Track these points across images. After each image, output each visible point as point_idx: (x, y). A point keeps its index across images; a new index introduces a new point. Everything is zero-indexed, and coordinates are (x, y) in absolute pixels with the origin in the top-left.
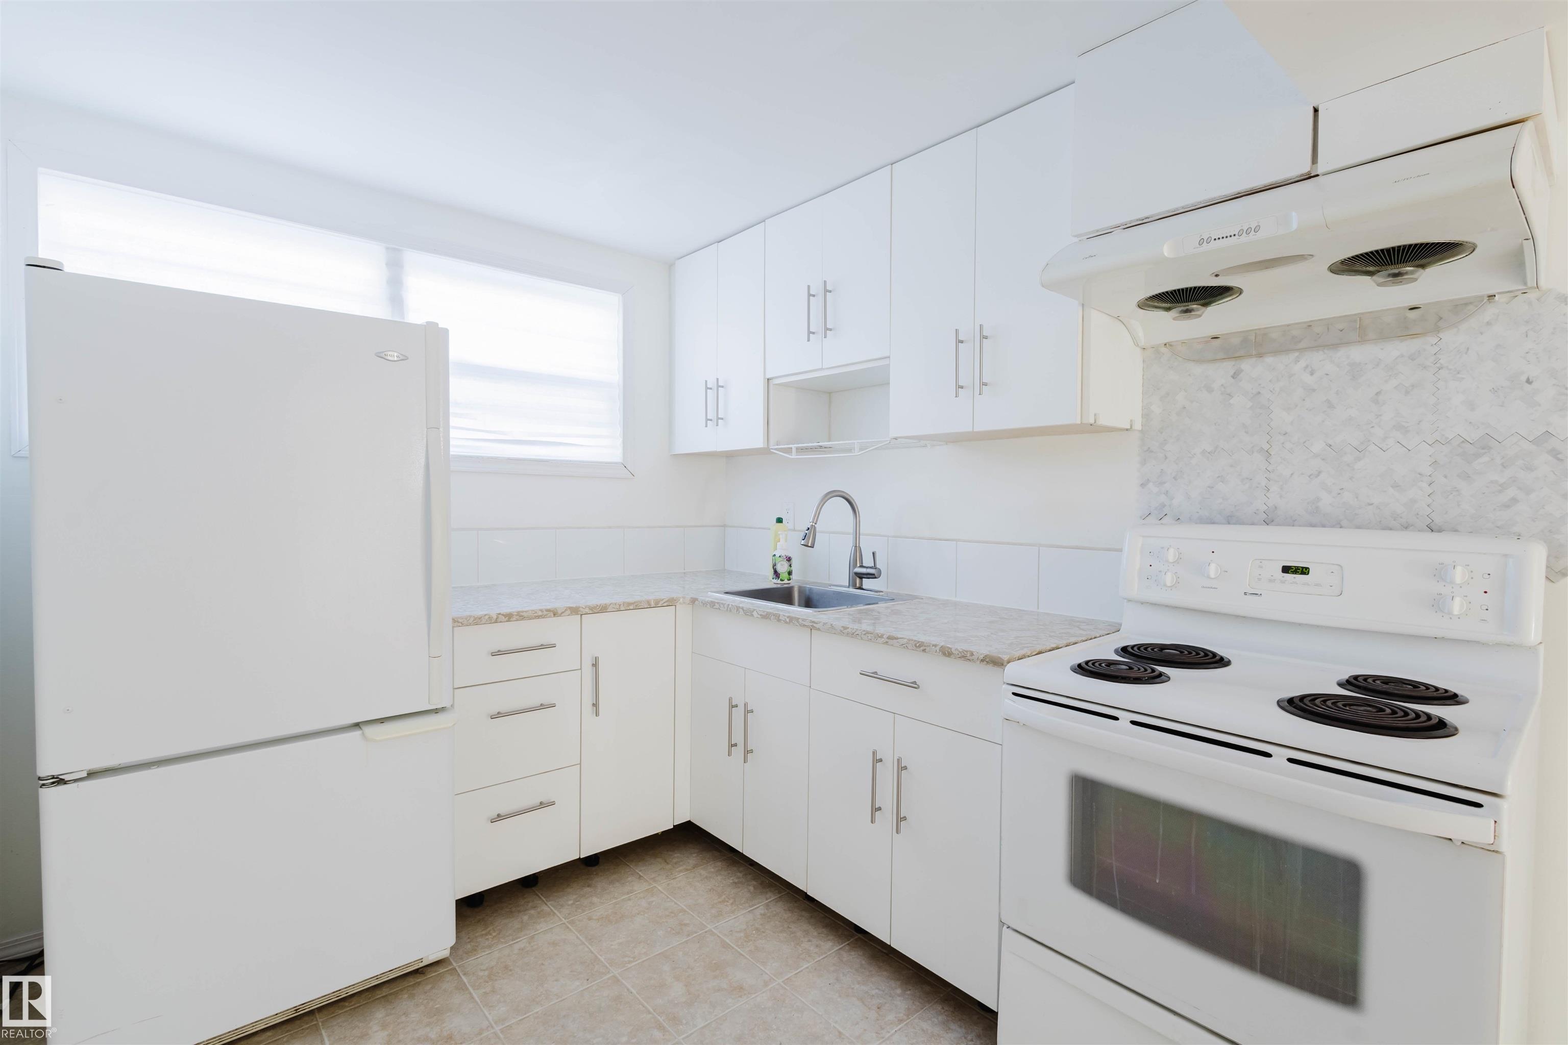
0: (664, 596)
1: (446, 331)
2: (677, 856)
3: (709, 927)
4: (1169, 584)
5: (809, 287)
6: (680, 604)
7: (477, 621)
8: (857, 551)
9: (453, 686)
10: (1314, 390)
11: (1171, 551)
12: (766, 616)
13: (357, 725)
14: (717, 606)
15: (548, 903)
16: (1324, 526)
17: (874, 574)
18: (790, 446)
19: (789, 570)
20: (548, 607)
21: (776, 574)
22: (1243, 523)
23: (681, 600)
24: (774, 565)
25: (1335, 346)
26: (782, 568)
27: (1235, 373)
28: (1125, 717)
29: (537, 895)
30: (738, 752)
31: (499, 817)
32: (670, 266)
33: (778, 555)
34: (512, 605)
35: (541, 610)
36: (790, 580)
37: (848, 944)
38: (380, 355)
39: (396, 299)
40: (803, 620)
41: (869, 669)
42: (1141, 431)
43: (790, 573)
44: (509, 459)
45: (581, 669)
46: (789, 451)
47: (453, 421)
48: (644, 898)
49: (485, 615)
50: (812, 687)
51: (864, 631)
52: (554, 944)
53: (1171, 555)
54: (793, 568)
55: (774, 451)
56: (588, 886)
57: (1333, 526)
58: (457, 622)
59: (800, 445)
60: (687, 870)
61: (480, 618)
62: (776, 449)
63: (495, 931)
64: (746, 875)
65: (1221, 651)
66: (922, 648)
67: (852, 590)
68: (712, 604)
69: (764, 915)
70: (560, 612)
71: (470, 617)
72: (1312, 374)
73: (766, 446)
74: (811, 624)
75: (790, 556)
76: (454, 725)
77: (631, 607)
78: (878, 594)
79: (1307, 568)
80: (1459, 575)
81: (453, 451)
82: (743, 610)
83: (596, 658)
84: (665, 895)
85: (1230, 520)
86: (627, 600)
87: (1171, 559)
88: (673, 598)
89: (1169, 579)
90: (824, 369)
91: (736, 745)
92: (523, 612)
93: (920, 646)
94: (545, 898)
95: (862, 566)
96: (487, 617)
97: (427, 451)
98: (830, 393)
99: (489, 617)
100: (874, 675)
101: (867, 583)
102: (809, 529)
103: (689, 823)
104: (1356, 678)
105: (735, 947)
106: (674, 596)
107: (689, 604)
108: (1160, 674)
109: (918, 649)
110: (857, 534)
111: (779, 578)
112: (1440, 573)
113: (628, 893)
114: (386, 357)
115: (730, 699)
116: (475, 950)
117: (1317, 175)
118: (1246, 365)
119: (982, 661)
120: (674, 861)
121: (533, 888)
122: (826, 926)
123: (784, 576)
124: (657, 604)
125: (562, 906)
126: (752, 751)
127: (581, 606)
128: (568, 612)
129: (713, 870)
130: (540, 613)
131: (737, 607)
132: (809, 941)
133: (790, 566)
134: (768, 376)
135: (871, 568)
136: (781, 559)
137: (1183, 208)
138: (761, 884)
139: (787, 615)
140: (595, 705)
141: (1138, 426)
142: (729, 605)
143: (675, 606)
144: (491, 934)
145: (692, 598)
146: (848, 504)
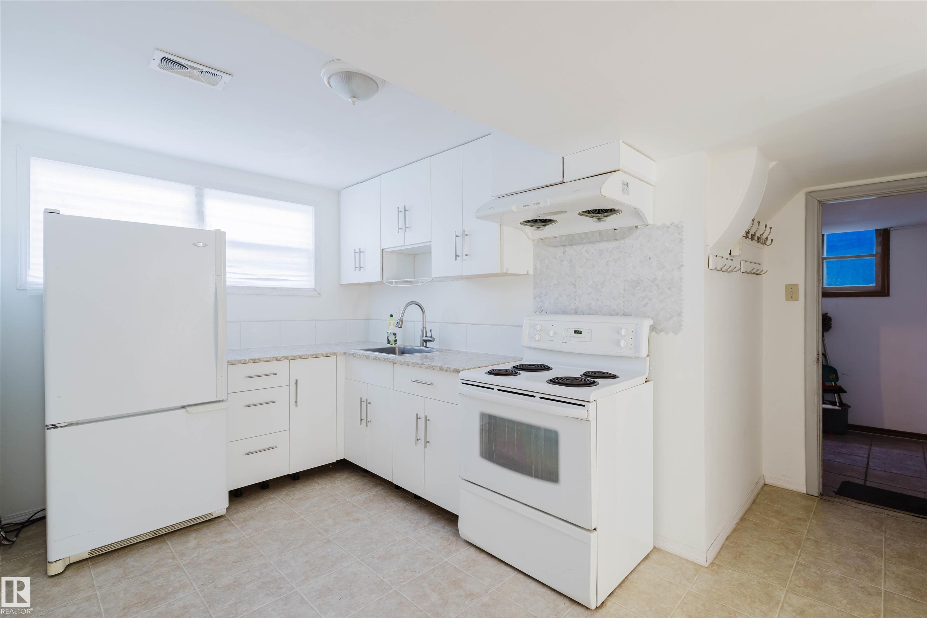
0: (331, 351)
1: (225, 233)
2: (338, 475)
3: (348, 500)
4: (537, 340)
5: (398, 208)
6: (339, 355)
7: (239, 363)
8: (424, 329)
9: (228, 392)
10: (588, 260)
11: (538, 326)
12: (375, 359)
13: (183, 407)
14: (355, 355)
15: (274, 495)
16: (593, 315)
17: (431, 340)
18: (392, 281)
19: (395, 340)
20: (273, 356)
21: (389, 342)
22: (568, 314)
23: (339, 354)
24: (388, 337)
25: (594, 242)
26: (392, 339)
27: (564, 252)
28: (496, 388)
29: (269, 492)
30: (364, 422)
31: (250, 453)
32: (339, 193)
33: (389, 333)
34: (256, 356)
35: (270, 358)
36: (395, 344)
37: (410, 503)
38: (195, 245)
39: (200, 214)
40: (390, 359)
41: (415, 379)
42: (534, 275)
43: (395, 341)
44: (256, 287)
45: (289, 385)
46: (391, 283)
47: (228, 270)
48: (319, 491)
49: (243, 360)
50: (394, 389)
51: (412, 362)
52: (275, 508)
53: (538, 328)
54: (397, 338)
55: (385, 283)
56: (293, 488)
57: (595, 315)
58: (230, 363)
59: (396, 280)
60: (341, 480)
61: (240, 361)
62: (386, 282)
63: (247, 505)
64: (369, 481)
65: (549, 365)
66: (433, 368)
67: (422, 348)
68: (353, 354)
69: (374, 495)
70: (279, 358)
71: (236, 360)
72: (588, 253)
73: (382, 281)
74: (392, 361)
75: (395, 333)
76: (228, 407)
77: (314, 357)
78: (433, 349)
79: (581, 331)
80: (623, 332)
81: (228, 284)
82: (366, 356)
83: (297, 380)
84: (330, 489)
85: (564, 313)
86: (312, 353)
87: (538, 329)
88: (335, 352)
89: (537, 337)
90: (406, 246)
91: (363, 420)
92: (261, 358)
93: (432, 367)
94: (272, 492)
95: (426, 337)
96: (244, 360)
97: (216, 285)
98: (414, 255)
99: (245, 361)
100: (417, 381)
101: (429, 344)
102: (399, 319)
103: (344, 460)
104: (586, 372)
105: (358, 506)
106: (336, 351)
107: (343, 355)
108: (517, 373)
109: (431, 368)
110: (424, 322)
111: (390, 343)
112: (618, 332)
113: (312, 489)
114: (198, 245)
115: (361, 398)
116: (238, 512)
117: (564, 183)
118: (567, 249)
119: (453, 371)
120: (336, 477)
121: (267, 489)
122: (402, 497)
123: (393, 342)
124: (327, 355)
125: (280, 495)
126: (370, 422)
127: (289, 356)
128: (283, 358)
129: (354, 480)
130: (269, 359)
131: (363, 355)
132: (393, 503)
133: (396, 337)
134: (382, 248)
135: (430, 337)
136: (391, 334)
137: (526, 189)
138: (376, 484)
139: (383, 357)
140: (296, 402)
141: (531, 272)
142: (360, 354)
143: (336, 356)
144: (245, 506)
145: (344, 352)
146: (419, 307)
